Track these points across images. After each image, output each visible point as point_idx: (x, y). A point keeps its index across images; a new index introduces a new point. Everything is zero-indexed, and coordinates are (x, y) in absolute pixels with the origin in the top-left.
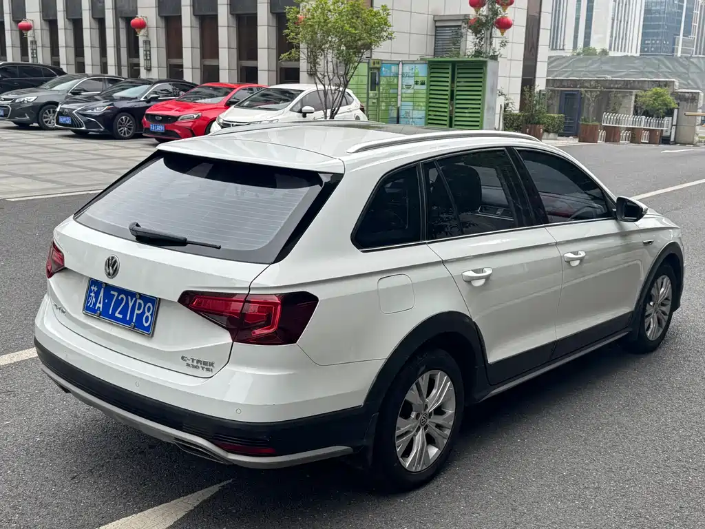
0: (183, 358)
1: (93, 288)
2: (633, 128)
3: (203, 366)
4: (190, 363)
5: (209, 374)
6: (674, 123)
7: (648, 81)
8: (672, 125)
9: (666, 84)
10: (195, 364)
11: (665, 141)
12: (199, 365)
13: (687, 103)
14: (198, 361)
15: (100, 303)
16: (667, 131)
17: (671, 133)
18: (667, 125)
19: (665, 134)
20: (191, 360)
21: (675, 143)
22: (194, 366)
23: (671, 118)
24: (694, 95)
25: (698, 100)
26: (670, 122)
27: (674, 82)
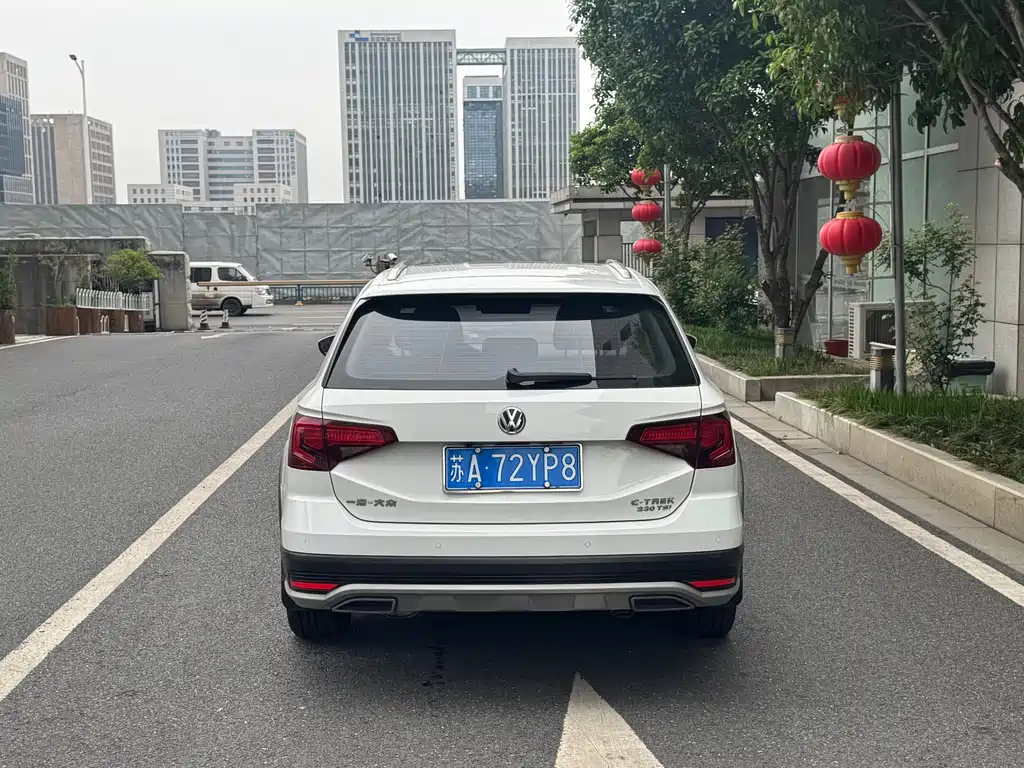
0: (633, 503)
1: (454, 459)
2: (109, 310)
3: (659, 504)
4: (644, 505)
5: (668, 512)
6: (157, 302)
7: (105, 240)
8: (155, 305)
9: (134, 244)
10: (650, 505)
11: (150, 327)
12: (655, 505)
13: (170, 270)
14: (655, 501)
15: (475, 473)
16: (148, 313)
17: (155, 316)
18: (146, 304)
19: (147, 318)
20: (644, 503)
21: (162, 330)
22: (647, 509)
23: (150, 294)
24: (178, 258)
25: (184, 265)
26: (151, 299)
27: (144, 240)
